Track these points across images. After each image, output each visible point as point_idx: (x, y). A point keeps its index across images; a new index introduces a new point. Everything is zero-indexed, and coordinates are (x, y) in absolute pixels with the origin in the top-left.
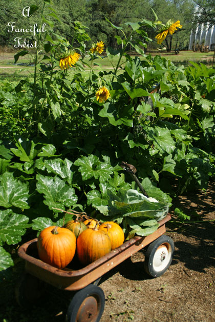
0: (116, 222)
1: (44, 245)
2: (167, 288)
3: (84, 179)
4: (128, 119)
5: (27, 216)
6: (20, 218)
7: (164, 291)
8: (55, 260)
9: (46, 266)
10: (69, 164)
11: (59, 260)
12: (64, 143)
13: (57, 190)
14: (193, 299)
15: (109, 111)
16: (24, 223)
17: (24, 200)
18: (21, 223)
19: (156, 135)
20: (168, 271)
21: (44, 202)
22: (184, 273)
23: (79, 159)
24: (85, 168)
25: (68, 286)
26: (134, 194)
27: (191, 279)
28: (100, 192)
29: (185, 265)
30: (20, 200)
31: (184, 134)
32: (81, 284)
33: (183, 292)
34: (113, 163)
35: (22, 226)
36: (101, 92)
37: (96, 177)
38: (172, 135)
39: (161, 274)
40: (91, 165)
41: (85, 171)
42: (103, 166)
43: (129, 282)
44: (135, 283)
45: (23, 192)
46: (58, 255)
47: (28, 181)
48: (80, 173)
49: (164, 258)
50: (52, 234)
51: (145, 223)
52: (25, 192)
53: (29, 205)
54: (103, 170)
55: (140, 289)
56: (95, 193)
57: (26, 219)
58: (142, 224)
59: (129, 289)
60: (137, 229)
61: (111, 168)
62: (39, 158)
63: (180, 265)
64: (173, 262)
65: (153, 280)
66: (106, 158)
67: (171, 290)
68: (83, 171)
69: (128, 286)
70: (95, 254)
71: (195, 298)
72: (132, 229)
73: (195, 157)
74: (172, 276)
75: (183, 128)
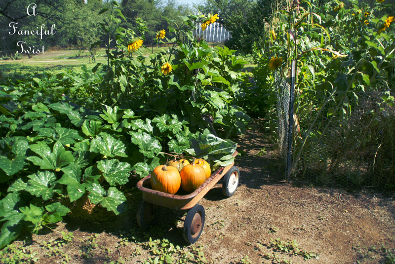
0: (203, 158)
1: (159, 179)
2: (240, 203)
3: (161, 131)
4: (190, 85)
5: (129, 163)
6: (123, 165)
7: (239, 205)
8: (169, 189)
9: (164, 194)
10: (149, 121)
11: (172, 189)
12: (140, 107)
13: (145, 142)
14: (260, 207)
15: (175, 81)
16: (127, 168)
17: (122, 151)
18: (125, 168)
19: (210, 96)
20: (236, 192)
21: (140, 151)
22: (248, 192)
23: (155, 118)
24: (161, 124)
25: (183, 207)
26: (212, 138)
27: (254, 195)
28: (177, 141)
29: (246, 186)
30: (119, 151)
31: (228, 95)
32: (192, 205)
33: (252, 204)
34: (180, 120)
35: (127, 171)
36: (165, 67)
37: (170, 130)
38: (220, 96)
39: (233, 194)
40: (165, 122)
41: (161, 126)
42: (174, 122)
43: (212, 202)
44: (216, 202)
45: (120, 145)
46: (171, 185)
47: (119, 137)
48: (158, 128)
49: (235, 182)
50: (163, 171)
51: (223, 158)
52: (122, 145)
53: (126, 154)
54: (174, 125)
55: (221, 206)
56: (173, 142)
57: (127, 165)
58: (221, 159)
59: (214, 207)
60: (218, 162)
61: (180, 123)
62: (123, 119)
63: (243, 187)
64: (239, 185)
65: (228, 199)
66: (174, 116)
67: (243, 204)
68: (160, 126)
69: (212, 205)
70: (197, 182)
71: (261, 206)
72: (215, 163)
73: (237, 111)
74: (241, 195)
75: (226, 91)
